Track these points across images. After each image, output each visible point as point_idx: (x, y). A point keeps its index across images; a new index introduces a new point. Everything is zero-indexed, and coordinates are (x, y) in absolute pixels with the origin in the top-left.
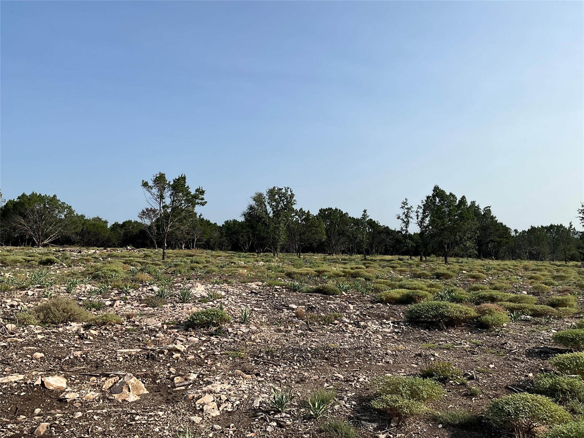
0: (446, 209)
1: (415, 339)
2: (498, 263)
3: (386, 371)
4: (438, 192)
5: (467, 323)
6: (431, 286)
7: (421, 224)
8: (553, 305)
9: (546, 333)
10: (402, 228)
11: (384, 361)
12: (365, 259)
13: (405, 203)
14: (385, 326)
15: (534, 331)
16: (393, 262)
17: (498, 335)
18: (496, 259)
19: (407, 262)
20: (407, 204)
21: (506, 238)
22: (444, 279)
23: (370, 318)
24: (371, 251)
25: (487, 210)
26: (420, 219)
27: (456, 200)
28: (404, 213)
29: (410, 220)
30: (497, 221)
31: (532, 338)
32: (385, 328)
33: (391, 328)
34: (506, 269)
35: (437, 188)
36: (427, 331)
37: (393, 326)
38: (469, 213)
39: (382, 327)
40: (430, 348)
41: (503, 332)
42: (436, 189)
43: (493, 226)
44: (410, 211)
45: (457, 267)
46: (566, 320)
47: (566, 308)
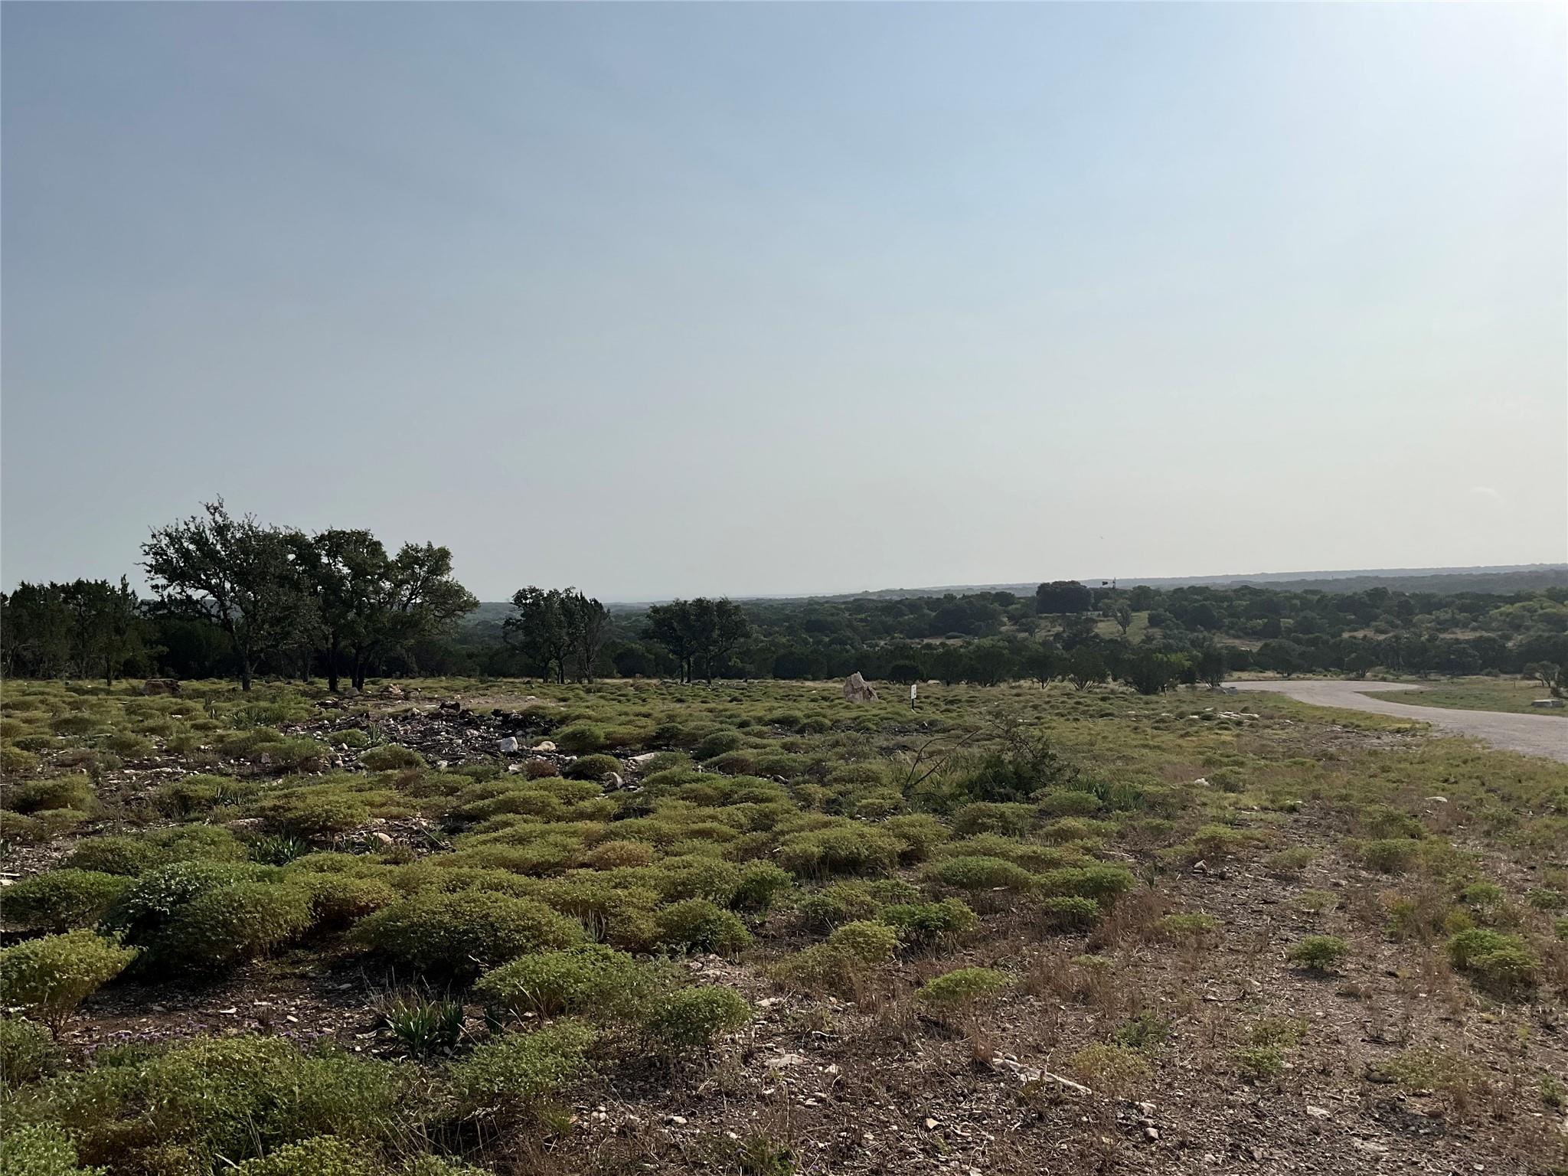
8: (26, 806)
46: (54, 844)
47: (62, 810)
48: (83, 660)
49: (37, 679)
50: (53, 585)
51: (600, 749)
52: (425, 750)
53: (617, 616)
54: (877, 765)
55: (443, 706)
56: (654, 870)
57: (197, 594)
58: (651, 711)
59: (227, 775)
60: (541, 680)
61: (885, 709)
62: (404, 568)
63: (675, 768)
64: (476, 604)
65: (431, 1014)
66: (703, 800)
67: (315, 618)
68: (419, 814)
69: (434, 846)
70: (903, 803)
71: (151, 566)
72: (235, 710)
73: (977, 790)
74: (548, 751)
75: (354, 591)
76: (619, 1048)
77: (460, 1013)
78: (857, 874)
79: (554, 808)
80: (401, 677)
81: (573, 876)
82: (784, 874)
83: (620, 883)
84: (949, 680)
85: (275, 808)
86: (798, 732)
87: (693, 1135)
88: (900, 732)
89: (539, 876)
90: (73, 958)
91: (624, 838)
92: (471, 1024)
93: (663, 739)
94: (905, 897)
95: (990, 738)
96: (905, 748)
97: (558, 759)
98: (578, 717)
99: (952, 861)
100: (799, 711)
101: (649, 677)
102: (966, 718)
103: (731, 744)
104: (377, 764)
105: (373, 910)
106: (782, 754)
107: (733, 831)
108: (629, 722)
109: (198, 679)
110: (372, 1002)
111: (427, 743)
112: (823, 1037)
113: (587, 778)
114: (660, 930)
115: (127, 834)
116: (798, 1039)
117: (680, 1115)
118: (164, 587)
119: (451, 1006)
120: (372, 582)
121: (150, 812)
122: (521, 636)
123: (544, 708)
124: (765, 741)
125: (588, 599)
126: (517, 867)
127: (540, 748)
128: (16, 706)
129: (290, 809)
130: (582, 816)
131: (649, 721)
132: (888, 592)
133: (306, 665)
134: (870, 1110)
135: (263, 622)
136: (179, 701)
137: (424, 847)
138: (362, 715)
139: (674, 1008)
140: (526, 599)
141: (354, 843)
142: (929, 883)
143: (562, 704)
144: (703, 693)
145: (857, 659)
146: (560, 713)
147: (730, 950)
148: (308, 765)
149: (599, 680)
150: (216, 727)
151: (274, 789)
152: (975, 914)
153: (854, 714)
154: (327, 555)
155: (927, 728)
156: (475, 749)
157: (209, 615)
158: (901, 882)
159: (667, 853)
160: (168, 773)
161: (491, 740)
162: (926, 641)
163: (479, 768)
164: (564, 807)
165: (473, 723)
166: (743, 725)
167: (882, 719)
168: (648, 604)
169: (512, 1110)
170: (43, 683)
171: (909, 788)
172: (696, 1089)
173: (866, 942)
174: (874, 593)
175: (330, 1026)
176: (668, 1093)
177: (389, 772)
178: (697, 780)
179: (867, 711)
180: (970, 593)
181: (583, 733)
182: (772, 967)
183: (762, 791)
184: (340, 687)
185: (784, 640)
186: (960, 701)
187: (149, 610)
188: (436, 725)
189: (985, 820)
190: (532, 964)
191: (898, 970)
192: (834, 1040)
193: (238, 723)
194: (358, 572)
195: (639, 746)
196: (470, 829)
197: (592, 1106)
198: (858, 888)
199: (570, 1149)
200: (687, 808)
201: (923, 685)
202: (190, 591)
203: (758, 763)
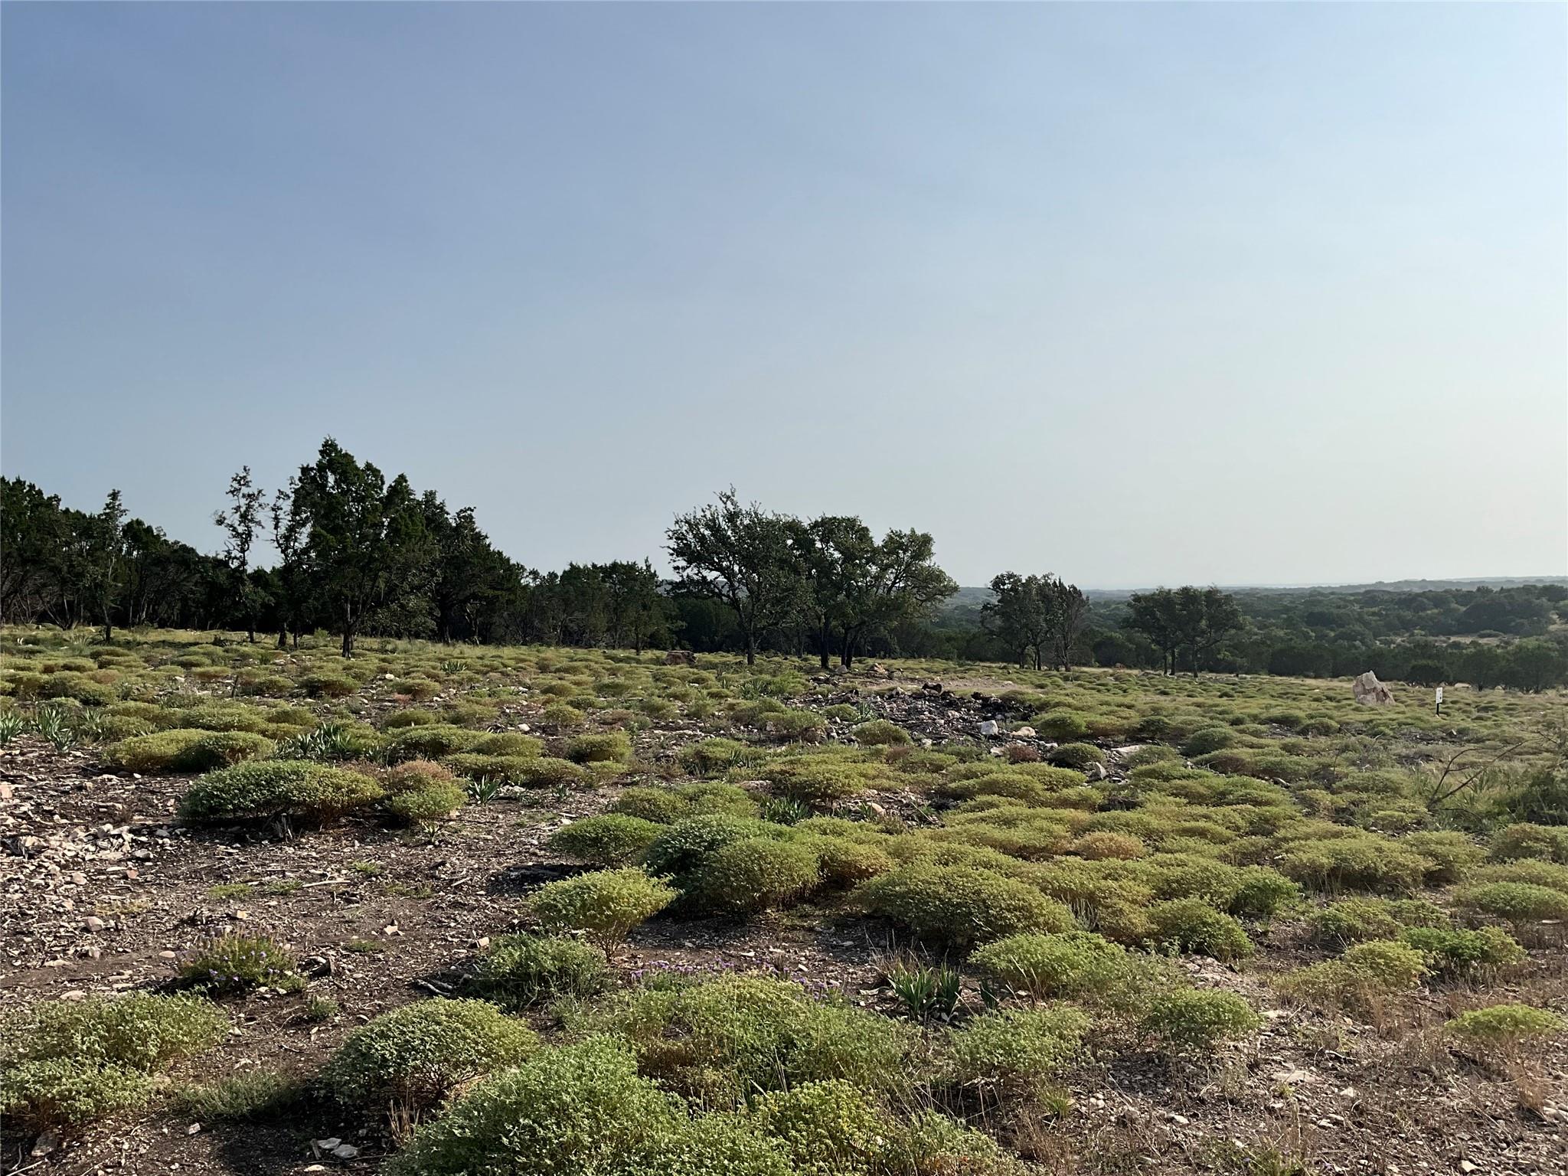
0: (355, 507)
1: (195, 875)
2: (479, 654)
3: (71, 981)
4: (333, 458)
5: (355, 816)
6: (284, 717)
7: (285, 542)
8: (580, 757)
9: (547, 829)
10: (229, 552)
11: (71, 951)
12: (109, 640)
13: (242, 481)
14: (105, 844)
15: (521, 825)
16: (193, 649)
17: (430, 843)
18: (481, 643)
19: (237, 651)
20: (247, 484)
21: (508, 589)
22: (327, 698)
23: (65, 821)
24: (134, 616)
25: (464, 517)
26: (282, 530)
27: (383, 483)
28: (238, 509)
29: (255, 529)
30: (489, 545)
31: (512, 844)
32: (105, 849)
33: (127, 847)
34: (494, 669)
35: (331, 445)
36: (236, 848)
37: (133, 840)
38: (412, 521)
39: (97, 845)
40: (231, 896)
41: (443, 835)
42: (329, 448)
43: (478, 558)
44: (257, 505)
45: (373, 662)
46: (601, 791)
47: (606, 762)
48: (616, 632)
49: (581, 647)
50: (594, 566)
51: (1081, 737)
52: (911, 728)
53: (1097, 604)
54: (1396, 774)
55: (926, 687)
56: (1144, 865)
57: (711, 575)
58: (1133, 702)
59: (738, 740)
60: (1018, 666)
61: (1403, 713)
62: (890, 553)
63: (1161, 763)
64: (956, 589)
65: (929, 981)
66: (1195, 799)
67: (810, 599)
68: (907, 789)
69: (923, 820)
70: (1428, 818)
71: (673, 549)
72: (742, 681)
73: (1520, 809)
74: (1027, 736)
75: (843, 575)
76: (1115, 1039)
77: (956, 983)
78: (1374, 891)
79: (1037, 794)
80: (884, 657)
81: (1061, 862)
82: (1290, 884)
83: (1109, 875)
84: (1482, 683)
85: (782, 772)
86: (1299, 733)
87: (1196, 1136)
88: (1422, 739)
89: (1025, 858)
90: (624, 892)
91: (1112, 829)
92: (966, 995)
93: (1147, 732)
94: (1432, 920)
95: (1537, 752)
96: (1427, 758)
97: (1039, 745)
98: (1058, 704)
99: (1489, 887)
100: (1301, 710)
101: (1129, 667)
102: (1505, 728)
103: (1223, 742)
104: (869, 739)
105: (872, 874)
106: (1282, 755)
107: (1228, 833)
108: (1111, 712)
109: (710, 652)
110: (874, 961)
111: (912, 720)
112: (1337, 1058)
113: (1069, 766)
114: (1153, 926)
115: (658, 787)
116: (1310, 1055)
117: (1182, 1115)
118: (684, 569)
119: (948, 974)
120: (860, 566)
121: (677, 769)
122: (998, 621)
123: (1022, 694)
124: (1262, 741)
125: (1066, 585)
126: (1005, 848)
127: (1020, 733)
128: (567, 670)
129: (794, 774)
130: (1066, 803)
131: (1132, 713)
132: (1407, 582)
133: (800, 643)
134: (1394, 1141)
135: (766, 601)
136: (695, 670)
137: (913, 820)
138: (851, 692)
139: (1175, 1006)
140: (1004, 584)
141: (850, 811)
142: (1462, 908)
143: (1039, 690)
144: (1188, 686)
145: (1369, 657)
146: (1039, 699)
147: (1230, 955)
148: (807, 735)
149: (1076, 668)
150: (727, 696)
151: (780, 755)
152: (1520, 947)
153: (1366, 717)
154: (821, 540)
155: (1459, 737)
156: (957, 730)
157: (720, 595)
158: (1428, 904)
159: (1157, 850)
160: (690, 735)
161: (971, 722)
162: (1453, 639)
163: (963, 749)
164: (1048, 794)
165: (953, 705)
166: (1236, 722)
167: (1400, 724)
168: (1128, 591)
169: (1010, 1084)
170: (586, 651)
171: (1435, 802)
172: (1199, 1091)
173: (1386, 964)
174: (1391, 584)
175: (836, 979)
176: (1168, 1090)
177: (880, 746)
178: (1188, 777)
179: (1381, 714)
180: (1510, 586)
181: (1063, 721)
182: (1278, 980)
183: (1262, 793)
184: (830, 664)
185: (1281, 633)
186: (1496, 708)
187: (672, 589)
188: (920, 704)
189: (1531, 843)
190: (1026, 944)
191: (1424, 998)
192: (1350, 1062)
193: (745, 694)
194: (849, 556)
195: (1122, 737)
196: (956, 807)
197: (1089, 1092)
198: (1376, 905)
199: (1068, 1131)
200: (1178, 804)
201: (1448, 688)
202: (705, 573)
203: (1256, 763)
